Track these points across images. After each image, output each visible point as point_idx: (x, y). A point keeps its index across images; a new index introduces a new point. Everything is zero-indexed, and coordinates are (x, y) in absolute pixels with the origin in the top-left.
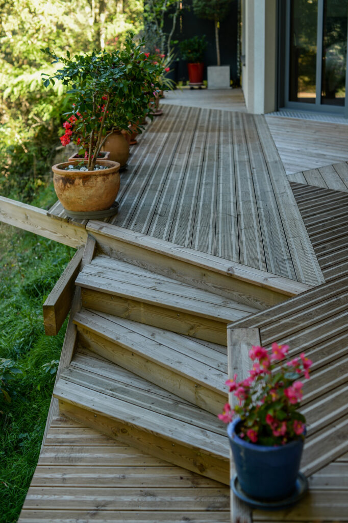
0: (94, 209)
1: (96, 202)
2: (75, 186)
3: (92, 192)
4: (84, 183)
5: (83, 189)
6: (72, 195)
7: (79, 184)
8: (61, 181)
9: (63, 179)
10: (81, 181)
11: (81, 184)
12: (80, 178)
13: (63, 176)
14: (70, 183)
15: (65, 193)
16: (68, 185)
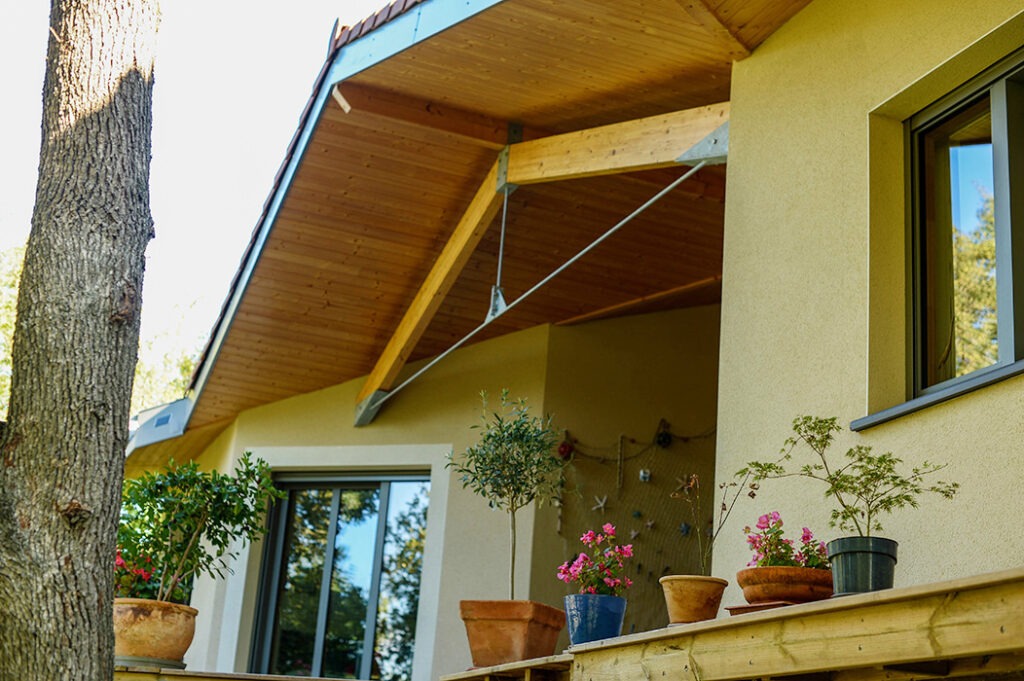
0: (165, 656)
1: (171, 646)
2: (150, 619)
3: (170, 630)
4: (163, 615)
5: (160, 624)
6: (144, 631)
7: (157, 617)
8: (130, 612)
9: (133, 609)
10: (160, 613)
11: (160, 617)
12: (159, 610)
13: (135, 606)
14: (145, 615)
15: (133, 627)
16: (142, 616)
